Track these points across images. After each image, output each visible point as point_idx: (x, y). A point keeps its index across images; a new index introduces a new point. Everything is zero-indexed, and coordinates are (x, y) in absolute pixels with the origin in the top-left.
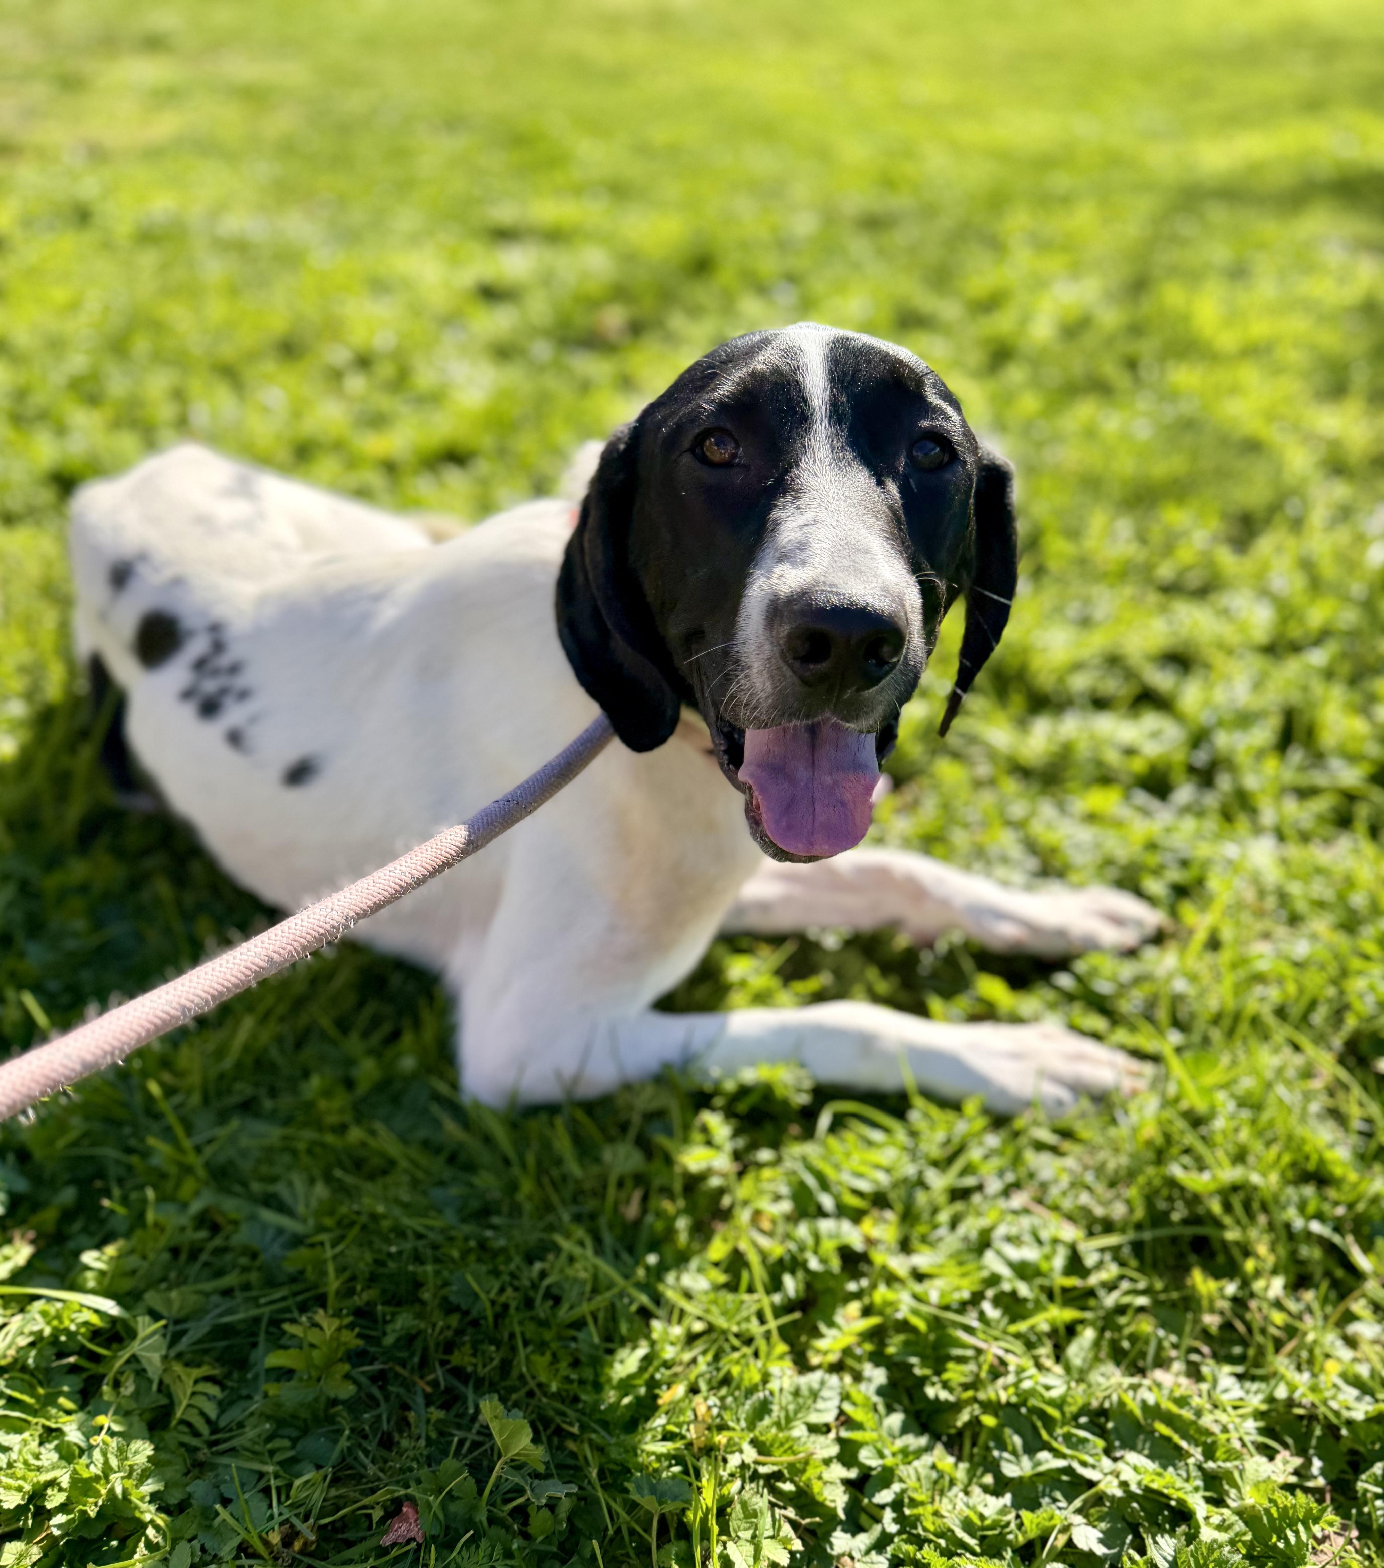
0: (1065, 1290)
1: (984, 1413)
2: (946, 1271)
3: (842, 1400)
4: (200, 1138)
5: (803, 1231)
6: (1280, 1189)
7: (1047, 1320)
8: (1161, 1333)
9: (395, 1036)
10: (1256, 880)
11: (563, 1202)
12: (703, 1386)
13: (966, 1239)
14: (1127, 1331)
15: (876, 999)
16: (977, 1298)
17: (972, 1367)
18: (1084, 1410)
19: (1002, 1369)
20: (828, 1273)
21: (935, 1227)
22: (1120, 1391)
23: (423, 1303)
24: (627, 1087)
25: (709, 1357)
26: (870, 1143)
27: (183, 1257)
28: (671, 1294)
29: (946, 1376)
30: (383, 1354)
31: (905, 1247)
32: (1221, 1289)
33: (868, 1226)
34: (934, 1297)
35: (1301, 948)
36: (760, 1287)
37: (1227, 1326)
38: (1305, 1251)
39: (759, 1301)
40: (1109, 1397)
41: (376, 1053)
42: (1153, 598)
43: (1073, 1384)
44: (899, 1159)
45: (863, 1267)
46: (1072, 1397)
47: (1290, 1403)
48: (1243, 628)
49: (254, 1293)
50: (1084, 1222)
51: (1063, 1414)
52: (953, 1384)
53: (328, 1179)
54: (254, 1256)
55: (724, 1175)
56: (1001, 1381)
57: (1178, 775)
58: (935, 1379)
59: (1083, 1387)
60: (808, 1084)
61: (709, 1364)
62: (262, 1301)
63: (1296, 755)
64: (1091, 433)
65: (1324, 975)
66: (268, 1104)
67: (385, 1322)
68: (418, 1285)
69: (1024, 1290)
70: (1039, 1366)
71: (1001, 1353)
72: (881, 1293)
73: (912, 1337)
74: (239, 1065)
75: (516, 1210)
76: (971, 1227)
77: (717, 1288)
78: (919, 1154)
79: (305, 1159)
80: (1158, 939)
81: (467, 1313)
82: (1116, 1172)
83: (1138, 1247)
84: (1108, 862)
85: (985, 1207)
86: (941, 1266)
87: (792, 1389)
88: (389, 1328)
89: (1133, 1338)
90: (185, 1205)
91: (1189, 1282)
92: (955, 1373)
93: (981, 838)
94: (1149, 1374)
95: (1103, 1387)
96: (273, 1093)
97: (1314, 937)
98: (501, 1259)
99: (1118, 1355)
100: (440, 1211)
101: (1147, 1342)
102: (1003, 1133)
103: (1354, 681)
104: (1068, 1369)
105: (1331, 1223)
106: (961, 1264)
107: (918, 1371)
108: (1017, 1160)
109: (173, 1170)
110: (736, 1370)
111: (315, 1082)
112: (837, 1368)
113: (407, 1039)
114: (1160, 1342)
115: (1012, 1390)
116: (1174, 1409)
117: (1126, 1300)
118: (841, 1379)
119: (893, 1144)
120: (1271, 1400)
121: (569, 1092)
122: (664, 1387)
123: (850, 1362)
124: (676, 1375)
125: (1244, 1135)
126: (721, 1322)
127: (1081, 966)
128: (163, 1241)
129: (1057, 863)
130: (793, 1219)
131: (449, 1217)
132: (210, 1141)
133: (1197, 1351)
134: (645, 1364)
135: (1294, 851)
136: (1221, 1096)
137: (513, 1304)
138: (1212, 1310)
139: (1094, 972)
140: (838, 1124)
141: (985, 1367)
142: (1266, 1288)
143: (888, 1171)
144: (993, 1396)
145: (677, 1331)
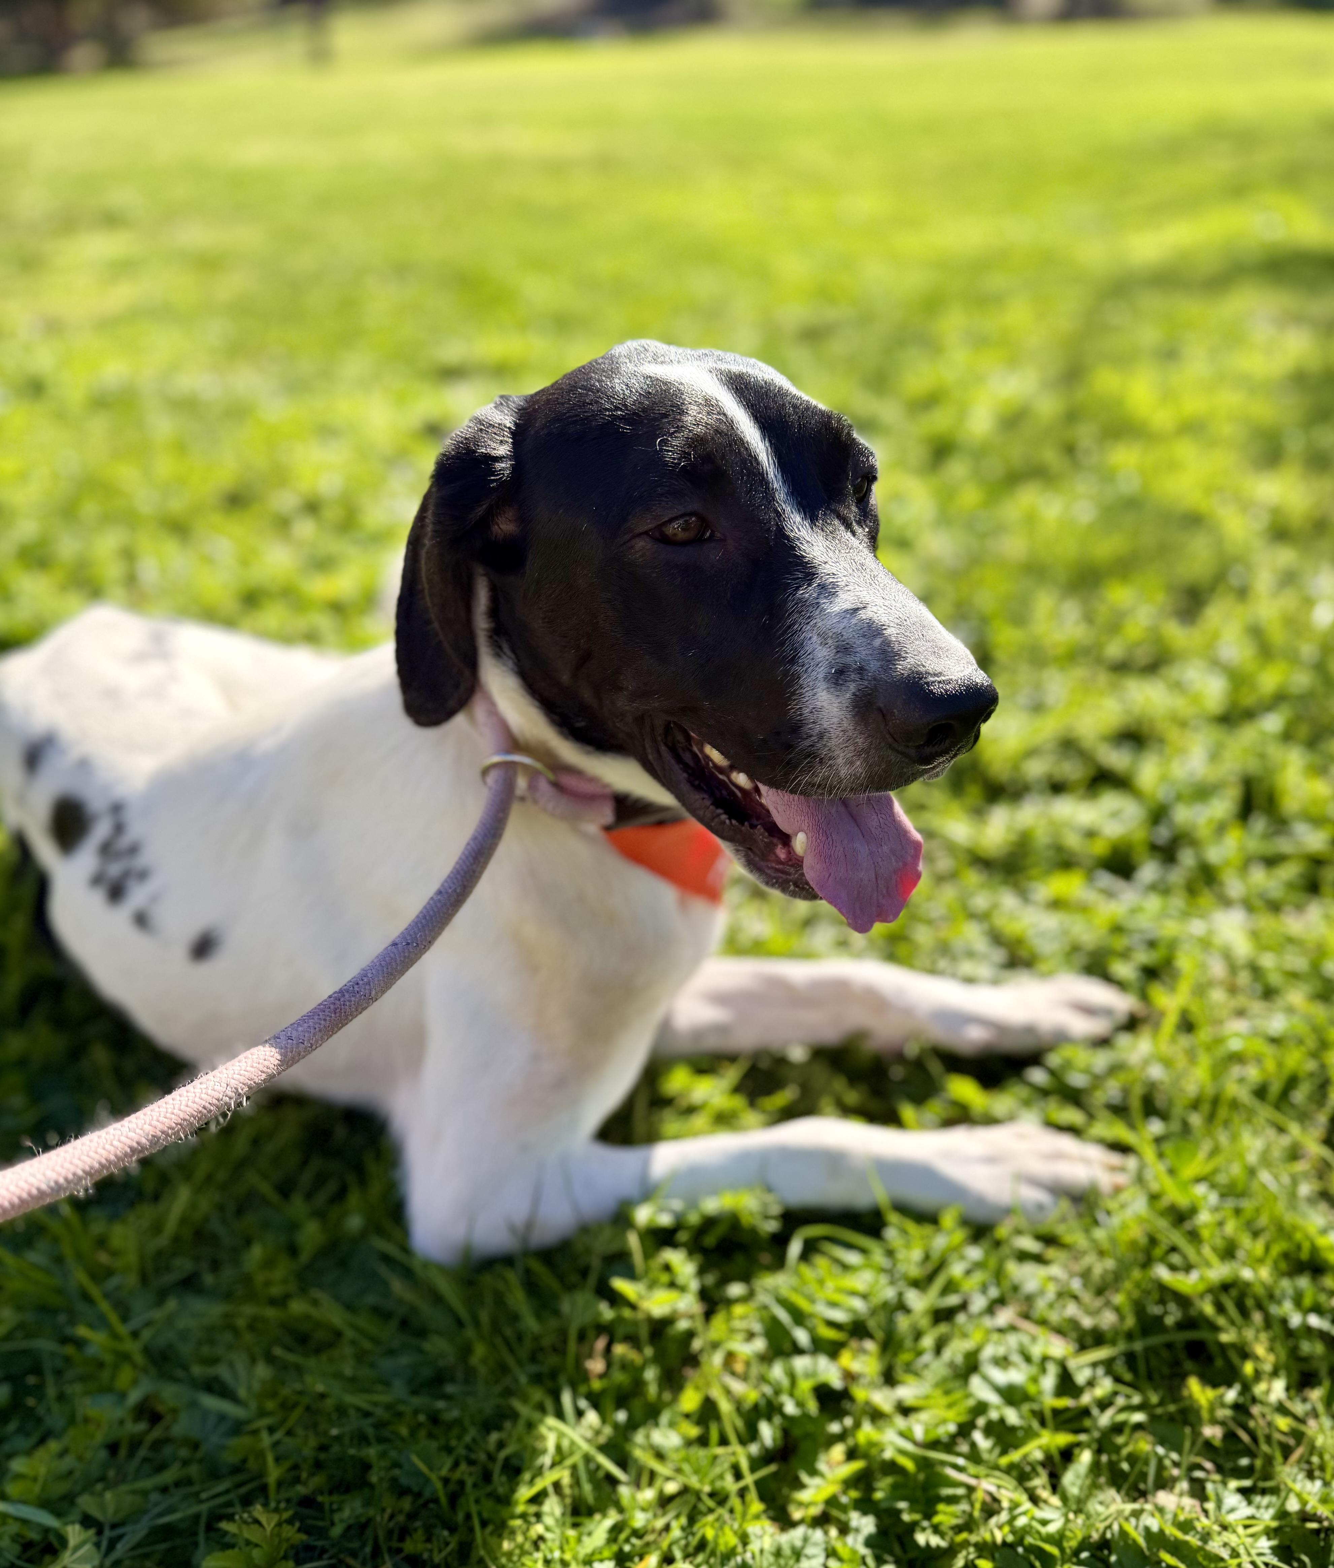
0: (1056, 1412)
1: (979, 1557)
2: (932, 1402)
3: (828, 1556)
4: (135, 1323)
5: (777, 1371)
6: (1275, 1282)
7: (1040, 1447)
8: (1161, 1450)
9: (341, 1195)
10: (1227, 956)
11: (520, 1363)
12: (678, 1554)
13: (951, 1365)
14: (1125, 1452)
15: (847, 1111)
16: (965, 1430)
17: (964, 1506)
18: (1085, 1544)
19: (996, 1506)
20: (806, 1416)
21: (919, 1353)
22: (1122, 1521)
23: (371, 1486)
24: (585, 1229)
25: (683, 1520)
26: (846, 1268)
27: (123, 1452)
28: (640, 1454)
29: (937, 1519)
30: (333, 1546)
31: (889, 1379)
32: (1221, 1397)
33: (847, 1360)
34: (919, 1432)
35: (1277, 1024)
36: (732, 1437)
37: (1230, 1436)
38: (1306, 1347)
39: (734, 1454)
40: (1110, 1527)
41: (321, 1215)
42: (1103, 678)
43: (1071, 1516)
44: (877, 1282)
45: (846, 1405)
46: (1071, 1531)
47: (1305, 1516)
48: (1196, 699)
49: (196, 1488)
50: (1074, 1335)
51: (1062, 1550)
52: (943, 1528)
53: (270, 1359)
54: (196, 1446)
55: (691, 1317)
56: (993, 1521)
57: (1140, 853)
58: (925, 1524)
59: (1080, 1520)
60: (776, 1209)
61: (683, 1529)
62: (204, 1496)
63: (1259, 824)
64: (1031, 520)
65: (1303, 1049)
66: (208, 1279)
67: (332, 1511)
68: (366, 1467)
69: (1012, 1417)
70: (1035, 1500)
71: (993, 1489)
72: (867, 1432)
73: (899, 1478)
74: (176, 1239)
75: (470, 1375)
76: (956, 1350)
77: (689, 1443)
78: (897, 1276)
79: (248, 1337)
80: (1132, 1024)
81: (419, 1495)
82: (1103, 1277)
83: (1130, 1358)
84: (1075, 949)
85: (970, 1328)
86: (927, 1397)
87: (773, 1550)
88: (337, 1517)
89: (1132, 1459)
90: (122, 1396)
91: (1185, 1393)
92: (946, 1515)
93: (944, 933)
94: (1150, 1497)
95: (1102, 1517)
96: (215, 1266)
97: (1290, 1010)
98: (455, 1432)
99: (1117, 1479)
100: (387, 1384)
101: (1146, 1463)
102: (986, 1243)
103: (1312, 743)
104: (1065, 1499)
105: (1329, 1316)
106: (947, 1393)
107: (906, 1517)
108: (999, 1275)
109: (108, 1358)
110: (710, 1533)
111: (256, 1252)
112: (822, 1521)
113: (354, 1198)
114: (1160, 1460)
115: (1006, 1529)
116: (1179, 1535)
117: (1122, 1417)
118: (826, 1533)
119: (868, 1266)
120: (1282, 1514)
121: (525, 1239)
122: (636, 1559)
123: (835, 1513)
124: (648, 1544)
125: (1230, 1228)
126: (694, 1482)
127: (1054, 1060)
128: (100, 1437)
129: (1023, 953)
130: (766, 1359)
131: (399, 1389)
132: (148, 1324)
133: (1200, 1467)
134: (614, 1535)
135: (1266, 922)
136: (1201, 1190)
137: (469, 1482)
138: (1214, 1421)
139: (1068, 1065)
140: (810, 1250)
141: (978, 1506)
142: (1268, 1392)
143: (865, 1297)
144: (988, 1537)
145: (648, 1495)
